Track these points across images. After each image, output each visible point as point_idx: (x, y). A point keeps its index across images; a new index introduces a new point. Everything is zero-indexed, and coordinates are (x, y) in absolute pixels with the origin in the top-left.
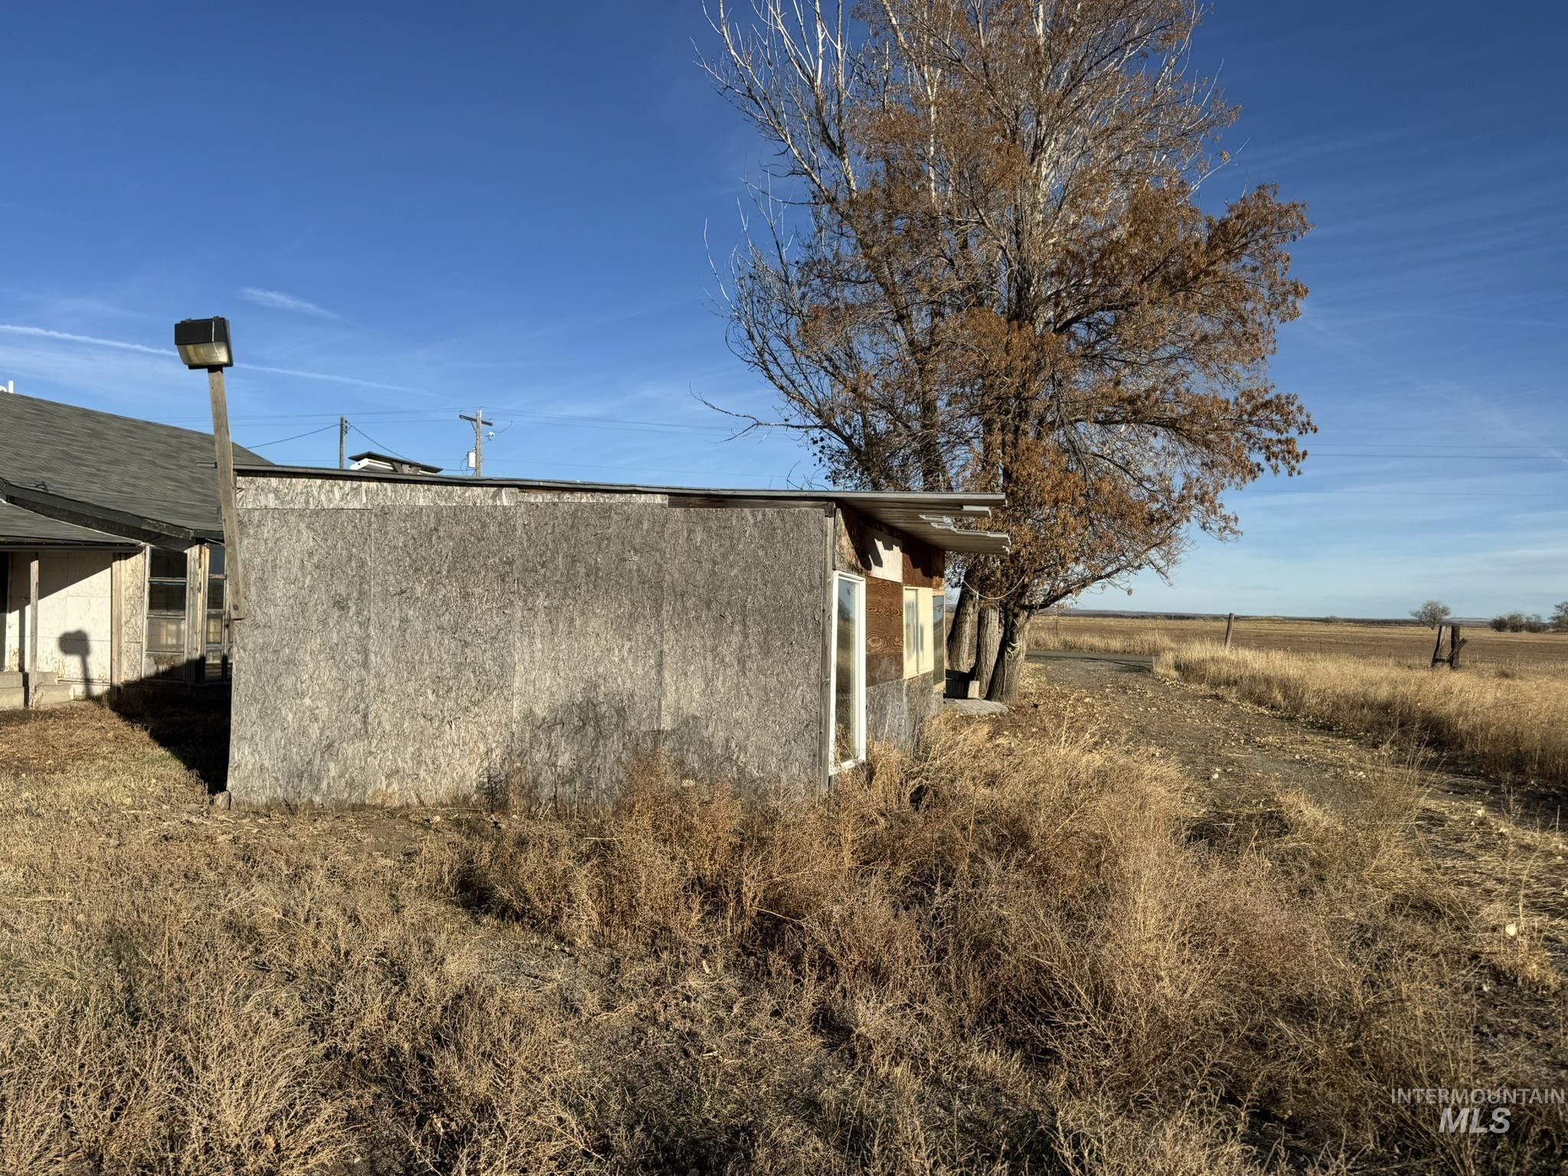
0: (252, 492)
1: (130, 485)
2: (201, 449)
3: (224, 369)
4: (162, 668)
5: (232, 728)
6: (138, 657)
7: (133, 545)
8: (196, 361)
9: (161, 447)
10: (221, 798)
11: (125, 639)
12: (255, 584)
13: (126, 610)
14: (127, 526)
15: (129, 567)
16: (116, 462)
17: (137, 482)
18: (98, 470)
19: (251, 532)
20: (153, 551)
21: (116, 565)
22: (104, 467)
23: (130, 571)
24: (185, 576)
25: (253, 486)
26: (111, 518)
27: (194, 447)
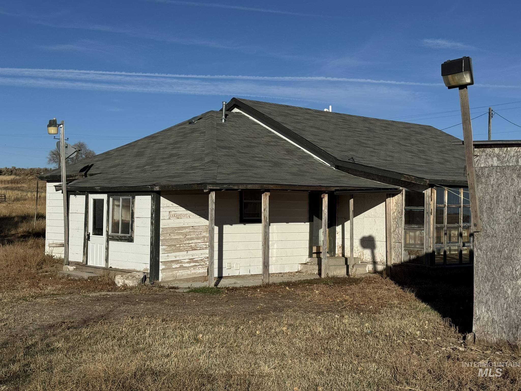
0: (484, 157)
1: (390, 156)
2: (421, 134)
3: (468, 86)
4: (413, 257)
5: (475, 295)
6: (400, 250)
7: (396, 189)
8: (453, 84)
9: (401, 134)
10: (470, 337)
11: (393, 240)
12: (486, 211)
13: (393, 224)
14: (393, 179)
15: (394, 201)
16: (381, 144)
17: (393, 154)
18: (374, 149)
19: (483, 180)
20: (406, 192)
21: (388, 200)
22: (377, 147)
23: (395, 203)
24: (423, 205)
25: (484, 154)
26: (385, 175)
27: (417, 133)
